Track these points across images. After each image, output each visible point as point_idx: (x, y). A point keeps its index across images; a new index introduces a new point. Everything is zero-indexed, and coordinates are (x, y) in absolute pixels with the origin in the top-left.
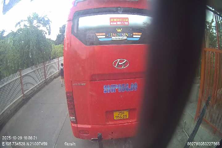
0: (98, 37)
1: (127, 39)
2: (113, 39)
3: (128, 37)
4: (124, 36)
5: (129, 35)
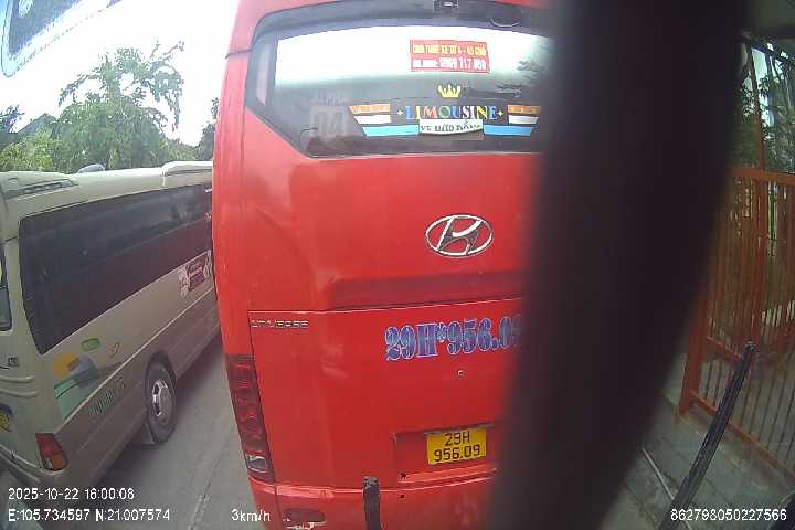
1: (482, 131)
4: (473, 116)
5: (492, 112)
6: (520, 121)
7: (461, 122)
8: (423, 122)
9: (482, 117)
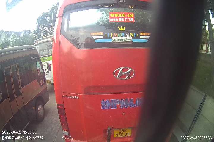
0: (93, 37)
1: (132, 41)
2: (114, 41)
3: (133, 38)
4: (129, 36)
5: (135, 35)
6: (144, 37)
7: (125, 38)
8: (113, 38)
9: (132, 36)
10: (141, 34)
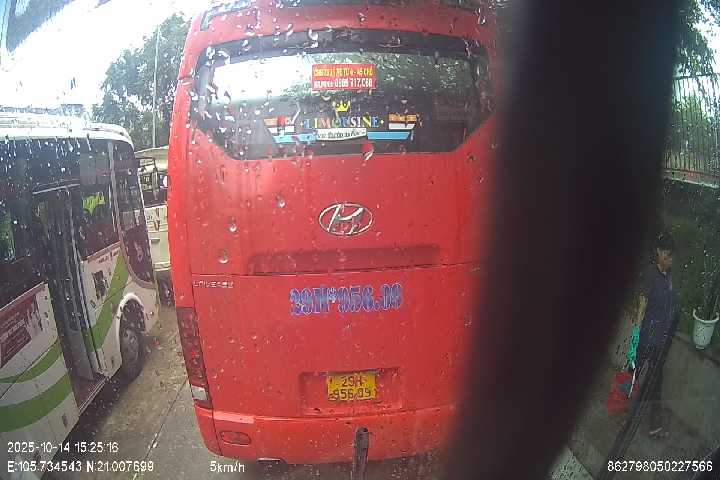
0: (270, 129)
1: (366, 137)
2: (321, 139)
3: (370, 129)
4: (359, 125)
5: (375, 121)
6: (400, 127)
7: (350, 130)
8: (320, 131)
10: (392, 117)
